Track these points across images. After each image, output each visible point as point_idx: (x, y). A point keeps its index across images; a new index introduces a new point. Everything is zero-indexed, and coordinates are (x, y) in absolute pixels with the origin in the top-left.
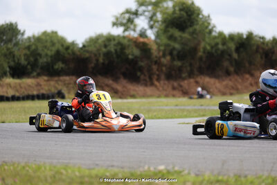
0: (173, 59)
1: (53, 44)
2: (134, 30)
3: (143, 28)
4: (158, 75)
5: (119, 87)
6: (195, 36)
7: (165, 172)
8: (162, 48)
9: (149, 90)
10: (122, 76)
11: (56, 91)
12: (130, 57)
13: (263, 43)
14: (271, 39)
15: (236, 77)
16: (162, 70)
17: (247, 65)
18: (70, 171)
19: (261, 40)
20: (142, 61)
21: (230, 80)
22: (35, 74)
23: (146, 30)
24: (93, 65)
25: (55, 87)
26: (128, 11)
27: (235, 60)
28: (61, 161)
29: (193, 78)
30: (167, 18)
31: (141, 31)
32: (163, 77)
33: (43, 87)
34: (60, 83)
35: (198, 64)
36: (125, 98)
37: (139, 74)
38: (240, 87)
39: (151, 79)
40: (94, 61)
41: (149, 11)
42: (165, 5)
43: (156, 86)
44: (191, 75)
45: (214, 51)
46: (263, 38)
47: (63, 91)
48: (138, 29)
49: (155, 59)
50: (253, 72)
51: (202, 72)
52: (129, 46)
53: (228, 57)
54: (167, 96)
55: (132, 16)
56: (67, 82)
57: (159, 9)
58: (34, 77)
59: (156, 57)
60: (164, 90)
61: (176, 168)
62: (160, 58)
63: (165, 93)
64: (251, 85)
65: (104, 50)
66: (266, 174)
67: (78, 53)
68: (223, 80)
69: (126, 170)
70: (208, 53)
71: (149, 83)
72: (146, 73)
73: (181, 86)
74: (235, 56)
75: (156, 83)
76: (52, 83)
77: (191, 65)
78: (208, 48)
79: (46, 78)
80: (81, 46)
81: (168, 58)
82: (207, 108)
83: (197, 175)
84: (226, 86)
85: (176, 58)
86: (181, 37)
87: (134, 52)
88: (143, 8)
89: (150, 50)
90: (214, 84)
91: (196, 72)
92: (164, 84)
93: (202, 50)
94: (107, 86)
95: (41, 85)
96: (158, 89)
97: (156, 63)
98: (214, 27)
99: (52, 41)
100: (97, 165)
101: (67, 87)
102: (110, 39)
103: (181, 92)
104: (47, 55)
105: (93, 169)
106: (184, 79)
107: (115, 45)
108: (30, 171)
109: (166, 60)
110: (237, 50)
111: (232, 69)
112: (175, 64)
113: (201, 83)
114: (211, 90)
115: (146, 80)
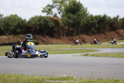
0: (69, 27)
1: (16, 20)
2: (52, 14)
3: (55, 13)
4: (62, 34)
5: (45, 40)
6: (79, 16)
7: (66, 78)
8: (64, 22)
9: (58, 41)
10: (46, 35)
11: (17, 42)
12: (50, 26)
13: (110, 20)
14: (113, 18)
15: (97, 35)
16: (64, 32)
17: (102, 30)
18: (23, 77)
19: (109, 18)
20: (55, 28)
21: (95, 36)
22: (7, 34)
23: (57, 14)
24: (33, 30)
25: (16, 40)
26: (49, 6)
27: (97, 27)
28: (19, 73)
29: (78, 35)
30: (67, 9)
31: (54, 14)
32: (65, 35)
33: (11, 39)
34: (19, 38)
35: (80, 29)
36: (48, 44)
37: (54, 34)
38: (99, 39)
39: (59, 36)
40: (34, 28)
41: (58, 6)
42: (66, 3)
43: (62, 39)
44: (77, 34)
45: (87, 24)
46: (110, 17)
47: (20, 42)
48: (54, 13)
49: (61, 27)
50: (105, 33)
51: (82, 33)
52: (49, 21)
53: (94, 26)
54: (66, 43)
55: (50, 8)
56: (22, 37)
57: (63, 5)
58: (7, 35)
59: (62, 26)
60: (65, 41)
61: (71, 76)
62: (63, 26)
64: (104, 38)
65: (38, 23)
66: (111, 78)
67: (27, 25)
68: (92, 36)
69: (49, 77)
70: (85, 24)
71: (58, 38)
72: (57, 33)
73: (73, 39)
74: (97, 25)
75: (62, 38)
76: (15, 38)
77: (77, 29)
78: (85, 22)
79: (12, 36)
80: (28, 21)
81: (67, 26)
82: (85, 49)
83: (80, 79)
85: (71, 26)
86: (73, 17)
87: (52, 24)
88: (56, 4)
89: (59, 23)
90: (88, 38)
91: (79, 33)
92: (66, 38)
93: (82, 23)
94: (40, 39)
95: (10, 39)
96: (63, 40)
97: (61, 28)
99: (15, 19)
100: (36, 75)
101: (22, 40)
102: (41, 18)
103: (73, 42)
104: (13, 25)
105: (34, 76)
106: (74, 36)
107: (43, 21)
108: (6, 77)
109: (66, 27)
110: (98, 23)
111: (95, 31)
112: (70, 29)
113: (82, 37)
114: (86, 41)
115: (57, 36)
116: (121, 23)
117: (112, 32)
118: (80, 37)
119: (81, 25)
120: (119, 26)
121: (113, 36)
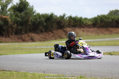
4: (11, 33)
6: (27, 15)
8: (13, 20)
9: (8, 39)
13: (56, 18)
15: (45, 33)
16: (13, 30)
17: (50, 28)
20: (4, 27)
21: (43, 34)
27: (45, 26)
29: (27, 34)
32: (13, 33)
35: (29, 27)
37: (3, 32)
38: (47, 38)
39: (8, 34)
43: (11, 38)
44: (26, 32)
45: (35, 21)
46: (56, 16)
49: (10, 25)
50: (53, 31)
51: (30, 31)
53: (42, 24)
54: (16, 42)
59: (11, 24)
62: (12, 25)
63: (15, 40)
64: (52, 36)
68: (40, 35)
70: (33, 22)
71: (7, 36)
72: (6, 32)
73: (22, 38)
74: (45, 24)
75: (11, 36)
77: (26, 28)
81: (16, 25)
84: (41, 37)
85: (19, 25)
86: (21, 15)
89: (8, 21)
90: (36, 36)
91: (28, 31)
92: (15, 37)
93: (30, 21)
96: (12, 39)
97: (10, 27)
98: (35, 11)
103: (22, 40)
106: (23, 34)
109: (15, 26)
110: (46, 21)
111: (43, 30)
112: (19, 27)
113: (30, 36)
114: (35, 39)
115: (6, 35)
116: (68, 21)
117: (60, 31)
118: (28, 36)
119: (30, 23)
120: (66, 25)
121: (61, 34)
